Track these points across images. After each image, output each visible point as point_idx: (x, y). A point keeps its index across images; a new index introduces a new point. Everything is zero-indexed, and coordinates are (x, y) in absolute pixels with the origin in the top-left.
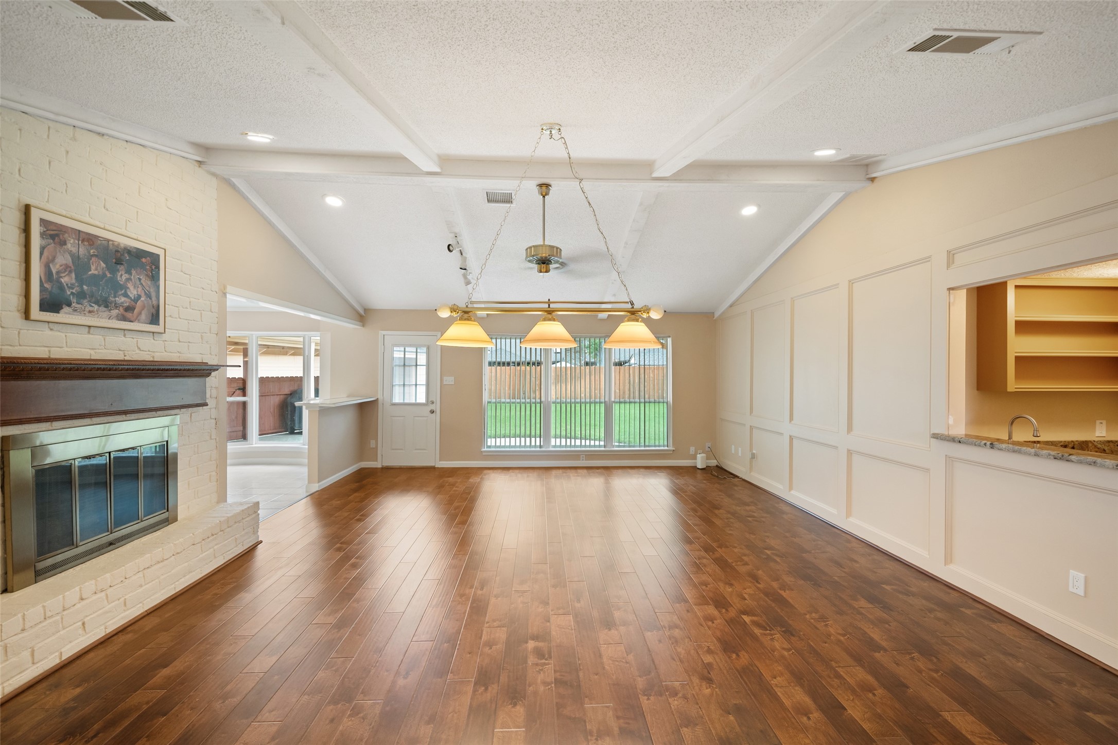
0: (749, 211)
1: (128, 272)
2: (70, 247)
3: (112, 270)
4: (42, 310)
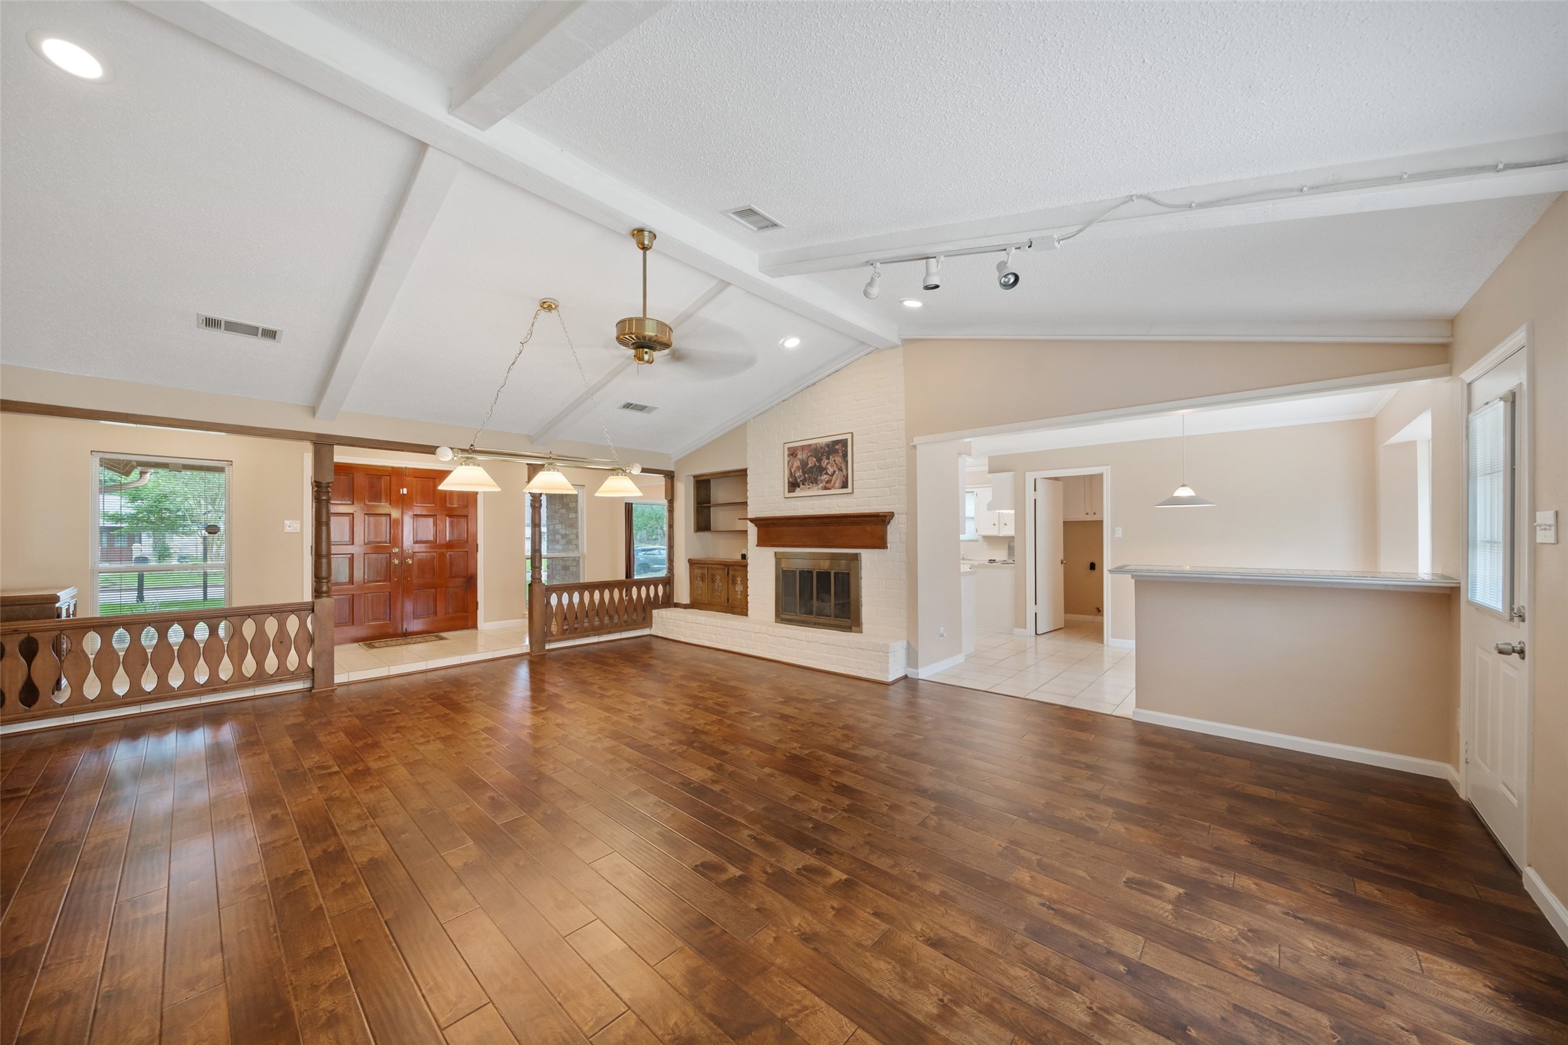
1: (828, 458)
2: (799, 456)
3: (819, 460)
4: (789, 492)
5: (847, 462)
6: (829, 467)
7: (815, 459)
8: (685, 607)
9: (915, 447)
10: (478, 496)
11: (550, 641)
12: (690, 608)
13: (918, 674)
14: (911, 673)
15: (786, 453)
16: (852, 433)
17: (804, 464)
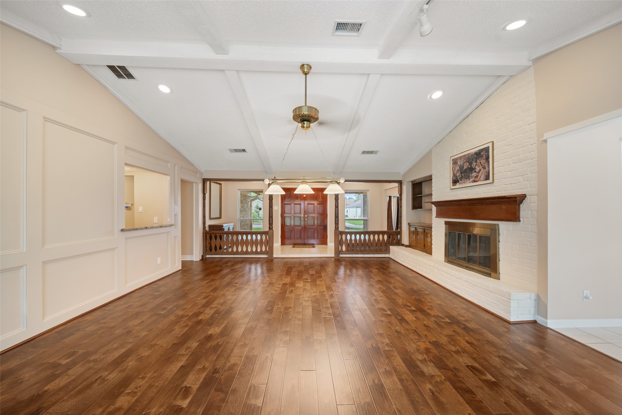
1: (476, 162)
2: (459, 163)
3: (471, 164)
4: (453, 186)
5: (489, 162)
6: (477, 167)
7: (468, 164)
8: (406, 246)
9: (545, 141)
10: (273, 196)
11: (342, 254)
12: (409, 247)
13: (547, 323)
14: (540, 320)
15: (452, 162)
16: (493, 142)
17: (461, 167)
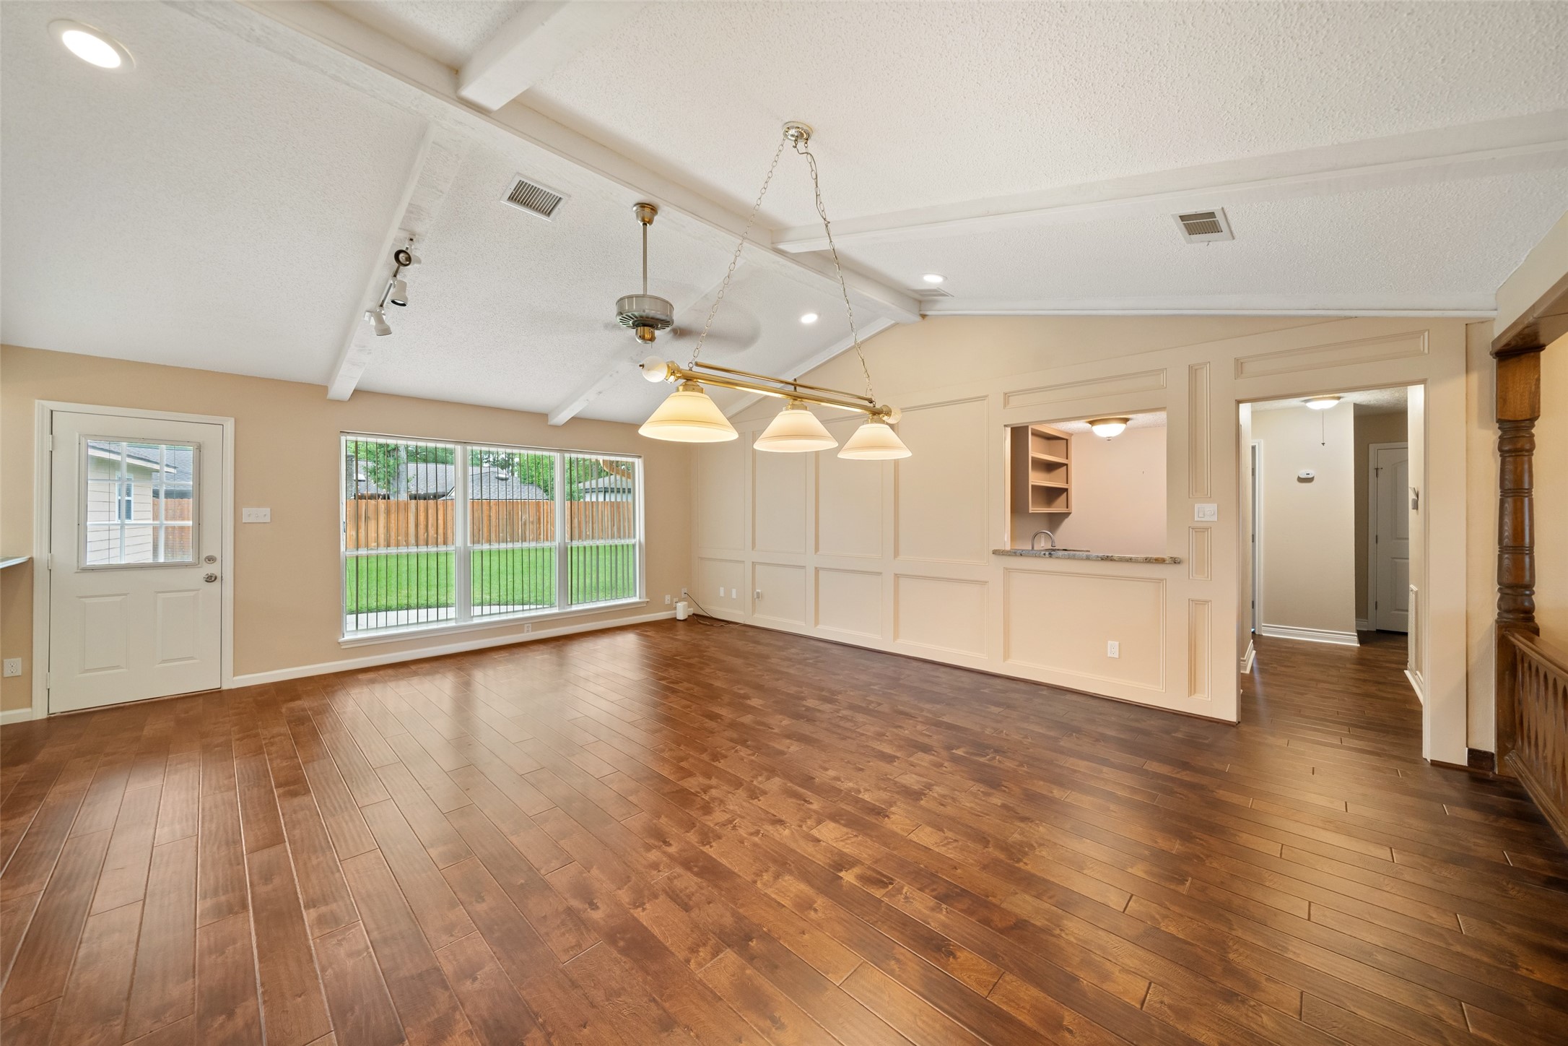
0: (809, 319)
